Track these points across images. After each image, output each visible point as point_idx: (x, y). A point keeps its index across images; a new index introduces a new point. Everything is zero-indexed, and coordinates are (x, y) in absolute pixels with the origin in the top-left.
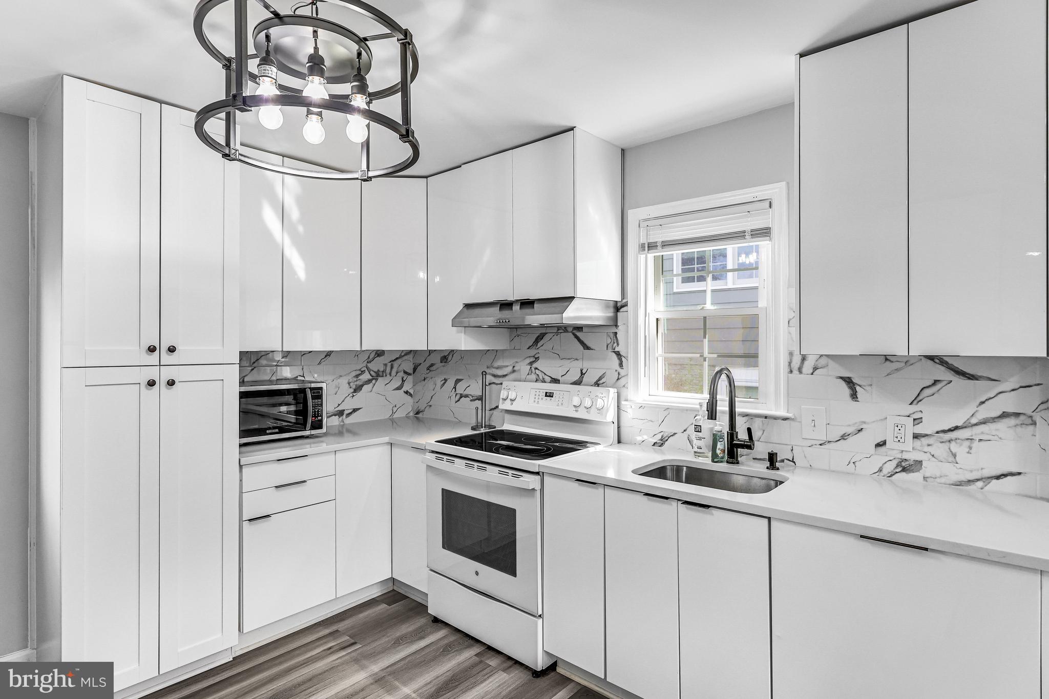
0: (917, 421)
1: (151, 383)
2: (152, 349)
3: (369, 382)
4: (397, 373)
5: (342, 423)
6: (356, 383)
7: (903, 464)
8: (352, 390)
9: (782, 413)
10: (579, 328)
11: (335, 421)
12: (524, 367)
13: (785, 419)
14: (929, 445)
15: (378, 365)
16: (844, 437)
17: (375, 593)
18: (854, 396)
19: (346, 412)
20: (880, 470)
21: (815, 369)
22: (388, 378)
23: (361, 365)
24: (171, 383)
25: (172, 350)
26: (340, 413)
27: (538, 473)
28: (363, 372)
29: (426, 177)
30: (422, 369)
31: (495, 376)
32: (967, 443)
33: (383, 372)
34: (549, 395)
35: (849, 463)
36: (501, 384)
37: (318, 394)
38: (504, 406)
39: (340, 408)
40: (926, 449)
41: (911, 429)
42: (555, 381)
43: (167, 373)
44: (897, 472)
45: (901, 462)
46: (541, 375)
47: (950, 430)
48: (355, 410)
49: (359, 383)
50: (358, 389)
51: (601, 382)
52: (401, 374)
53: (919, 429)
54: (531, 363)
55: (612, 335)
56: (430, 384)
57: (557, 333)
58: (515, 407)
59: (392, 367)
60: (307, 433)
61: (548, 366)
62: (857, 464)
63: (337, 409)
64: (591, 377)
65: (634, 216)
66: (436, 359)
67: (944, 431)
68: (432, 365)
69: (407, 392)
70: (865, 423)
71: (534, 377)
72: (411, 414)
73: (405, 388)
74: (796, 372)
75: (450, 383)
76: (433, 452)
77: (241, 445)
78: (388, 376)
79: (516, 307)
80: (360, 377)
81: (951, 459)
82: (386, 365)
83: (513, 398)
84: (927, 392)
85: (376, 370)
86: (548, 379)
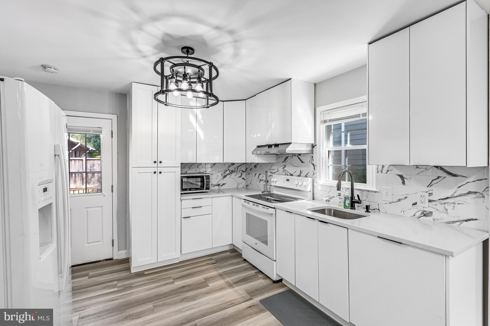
0: (430, 194)
1: (155, 173)
2: (155, 162)
3: (229, 174)
4: (239, 171)
5: (219, 189)
6: (224, 175)
7: (424, 213)
8: (223, 177)
9: (374, 189)
10: (300, 155)
11: (217, 188)
12: (281, 169)
13: (376, 192)
14: (435, 205)
15: (232, 168)
16: (399, 200)
17: (227, 248)
18: (404, 183)
19: (221, 185)
20: (414, 215)
21: (388, 171)
22: (236, 173)
23: (226, 168)
24: (160, 173)
25: (161, 162)
26: (219, 185)
27: (274, 208)
28: (227, 171)
29: (245, 100)
30: (248, 170)
31: (271, 173)
32: (452, 205)
33: (234, 171)
34: (288, 180)
35: (402, 211)
36: (272, 176)
37: (208, 177)
38: (273, 184)
39: (219, 183)
40: (434, 207)
41: (427, 198)
42: (291, 175)
43: (160, 170)
44: (421, 216)
45: (423, 212)
46: (287, 173)
47: (445, 199)
48: (224, 184)
49: (225, 175)
50: (225, 177)
51: (307, 175)
52: (241, 172)
53: (431, 198)
54: (283, 168)
55: (311, 157)
56: (251, 175)
57: (292, 157)
58: (277, 184)
59: (237, 169)
60: (204, 191)
61: (289, 169)
62: (405, 212)
63: (218, 183)
64: (303, 174)
65: (319, 110)
66: (253, 166)
67: (442, 199)
68: (251, 168)
69: (243, 178)
70: (408, 194)
71: (284, 173)
72: (245, 187)
73: (242, 177)
74: (380, 172)
75: (257, 175)
76: (244, 199)
77: (181, 194)
78: (236, 172)
79: (273, 147)
80: (226, 172)
81: (445, 211)
82: (235, 168)
83: (276, 181)
84: (435, 182)
85: (232, 170)
86: (289, 174)
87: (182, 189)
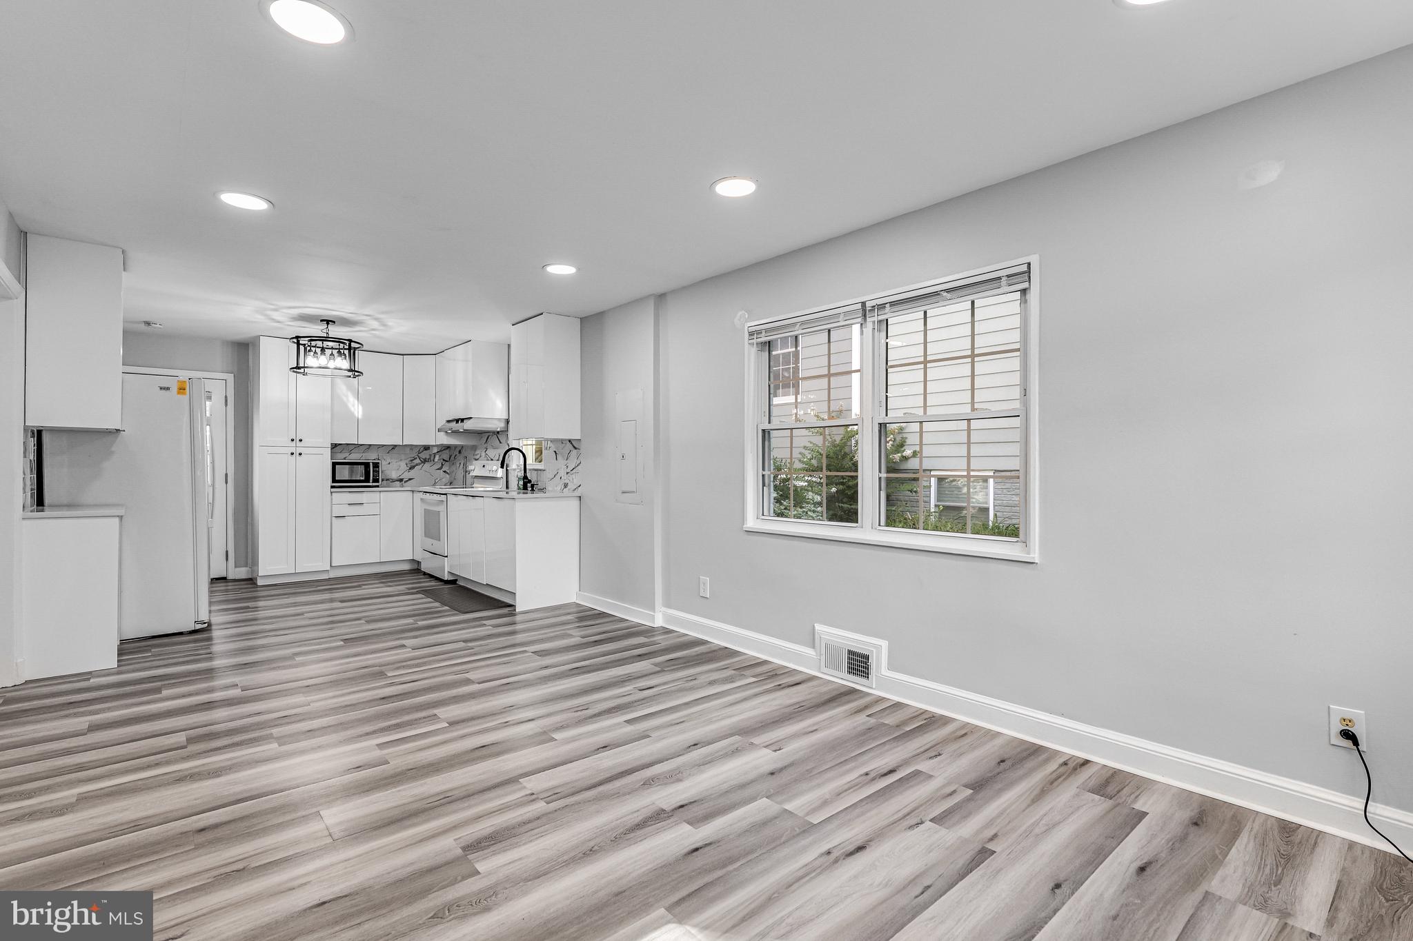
0: (567, 467)
1: (292, 454)
2: (293, 440)
3: (420, 464)
6: (410, 464)
8: (408, 468)
9: (543, 467)
10: (498, 432)
11: (398, 484)
12: (483, 454)
13: (544, 470)
15: (425, 455)
16: (555, 476)
17: (407, 567)
19: (405, 480)
21: (550, 448)
22: (432, 463)
23: (414, 455)
24: (300, 454)
25: (301, 440)
26: (401, 480)
27: (446, 494)
28: (415, 459)
29: (434, 355)
30: (452, 458)
31: (475, 459)
33: (429, 458)
34: (484, 466)
37: (376, 465)
38: (472, 474)
39: (401, 477)
42: (492, 460)
43: (299, 450)
44: (564, 489)
45: (565, 484)
46: (488, 457)
48: (410, 479)
49: (413, 464)
50: (412, 468)
54: (485, 452)
56: (455, 466)
57: (491, 435)
58: (475, 473)
60: (371, 484)
61: (490, 452)
69: (445, 472)
71: (486, 458)
72: (448, 484)
73: (443, 469)
74: (546, 449)
76: (423, 492)
77: (332, 487)
78: (432, 461)
79: (459, 422)
80: (414, 461)
83: (473, 469)
85: (425, 457)
86: (490, 459)
87: (334, 480)
